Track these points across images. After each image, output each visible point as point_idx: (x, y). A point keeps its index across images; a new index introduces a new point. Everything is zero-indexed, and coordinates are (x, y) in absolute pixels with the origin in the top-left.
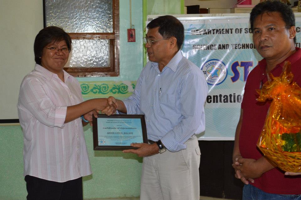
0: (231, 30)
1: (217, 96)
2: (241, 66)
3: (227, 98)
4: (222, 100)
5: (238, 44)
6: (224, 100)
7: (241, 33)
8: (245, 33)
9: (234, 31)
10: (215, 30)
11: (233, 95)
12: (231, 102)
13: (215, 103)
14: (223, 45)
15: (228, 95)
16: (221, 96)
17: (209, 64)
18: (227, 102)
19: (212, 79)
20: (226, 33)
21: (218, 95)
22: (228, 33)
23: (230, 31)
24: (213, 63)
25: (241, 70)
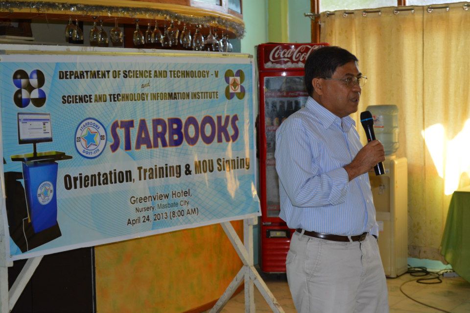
0: (108, 72)
1: (95, 175)
2: (121, 127)
3: (107, 179)
4: (101, 182)
5: (116, 94)
6: (103, 180)
7: (119, 77)
8: (124, 77)
9: (111, 74)
10: (88, 71)
11: (113, 172)
12: (111, 183)
13: (94, 186)
14: (99, 95)
15: (108, 173)
16: (99, 174)
17: (84, 126)
18: (107, 183)
19: (89, 149)
20: (102, 78)
21: (97, 174)
22: (105, 77)
23: (106, 73)
24: (88, 123)
25: (121, 132)
